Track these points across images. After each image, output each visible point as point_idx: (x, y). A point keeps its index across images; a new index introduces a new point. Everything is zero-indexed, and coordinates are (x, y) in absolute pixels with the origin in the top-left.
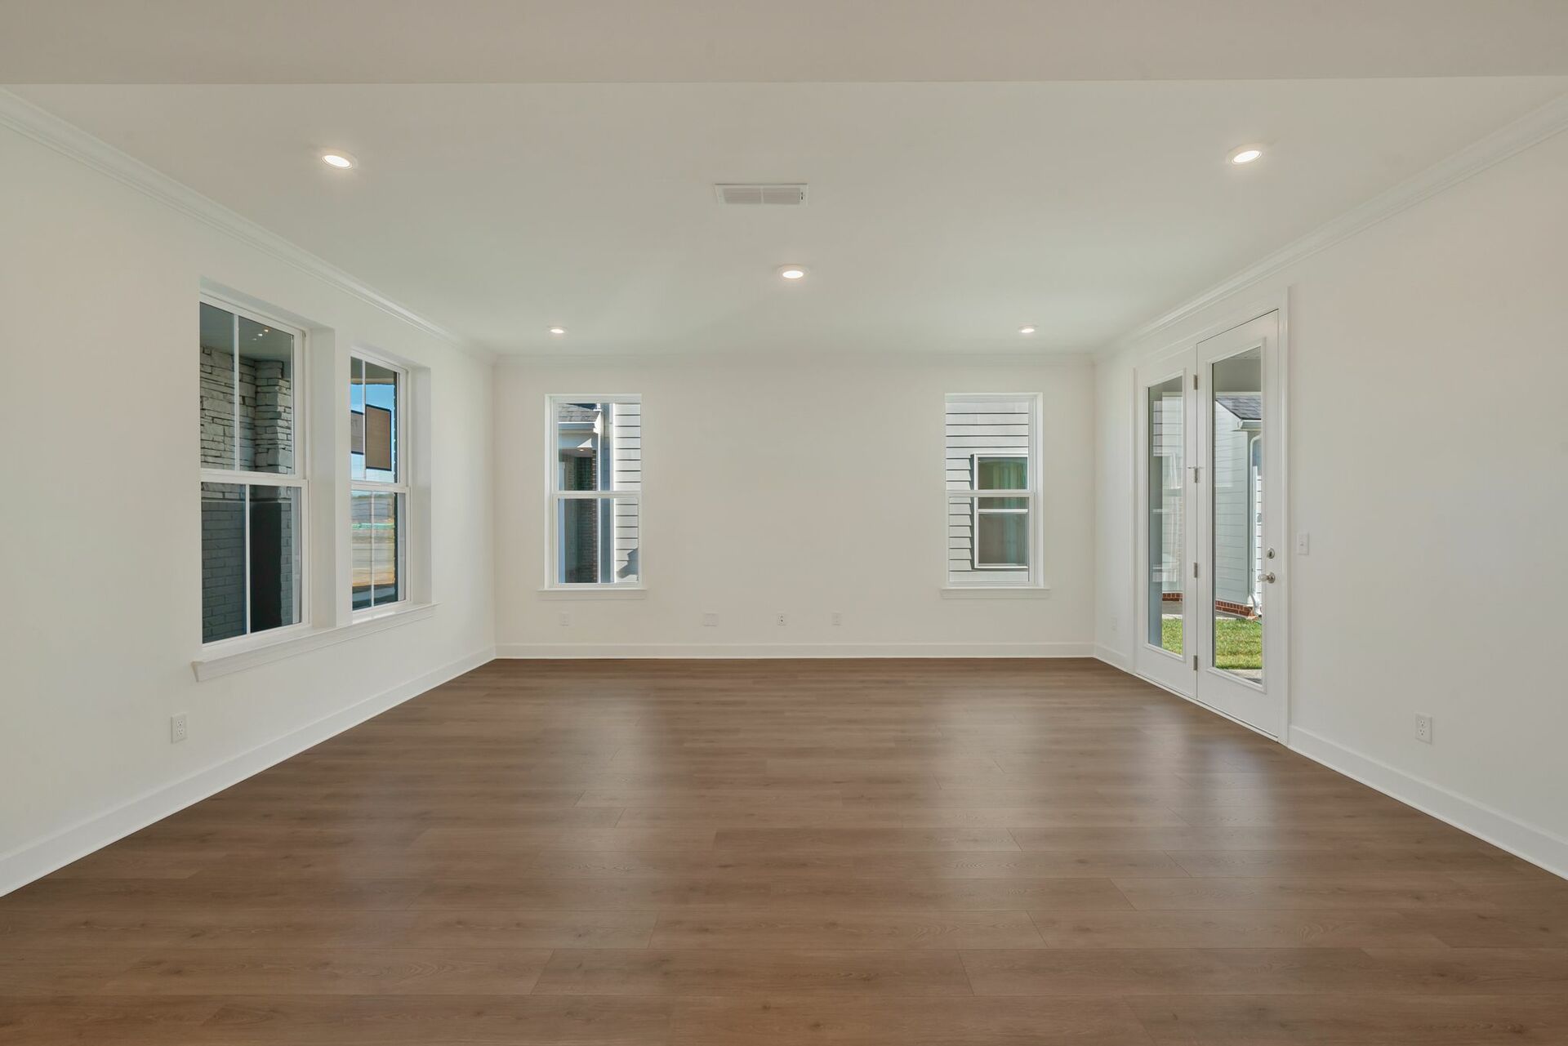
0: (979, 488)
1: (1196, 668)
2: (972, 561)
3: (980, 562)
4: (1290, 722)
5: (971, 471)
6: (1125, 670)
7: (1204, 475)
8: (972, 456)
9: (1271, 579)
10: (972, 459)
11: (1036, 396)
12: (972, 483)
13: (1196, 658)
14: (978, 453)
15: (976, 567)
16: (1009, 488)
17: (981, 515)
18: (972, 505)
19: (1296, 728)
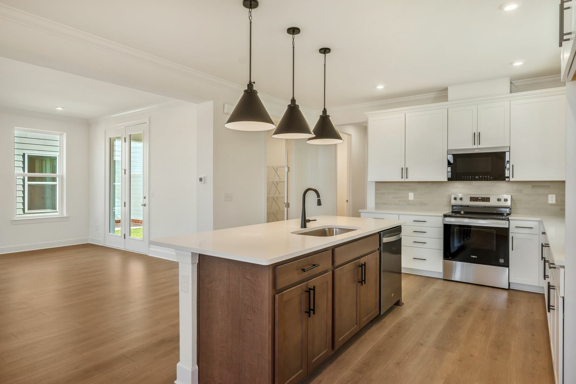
0: (28, 172)
1: (125, 238)
2: (24, 210)
3: (29, 209)
4: (149, 247)
5: (24, 162)
6: (101, 245)
7: (127, 172)
8: (24, 154)
9: (145, 205)
10: (24, 156)
11: (63, 133)
12: (24, 168)
13: (125, 234)
14: (27, 153)
15: (26, 212)
16: (46, 172)
17: (29, 185)
18: (24, 180)
19: (151, 249)
